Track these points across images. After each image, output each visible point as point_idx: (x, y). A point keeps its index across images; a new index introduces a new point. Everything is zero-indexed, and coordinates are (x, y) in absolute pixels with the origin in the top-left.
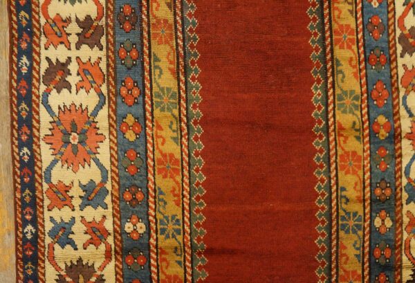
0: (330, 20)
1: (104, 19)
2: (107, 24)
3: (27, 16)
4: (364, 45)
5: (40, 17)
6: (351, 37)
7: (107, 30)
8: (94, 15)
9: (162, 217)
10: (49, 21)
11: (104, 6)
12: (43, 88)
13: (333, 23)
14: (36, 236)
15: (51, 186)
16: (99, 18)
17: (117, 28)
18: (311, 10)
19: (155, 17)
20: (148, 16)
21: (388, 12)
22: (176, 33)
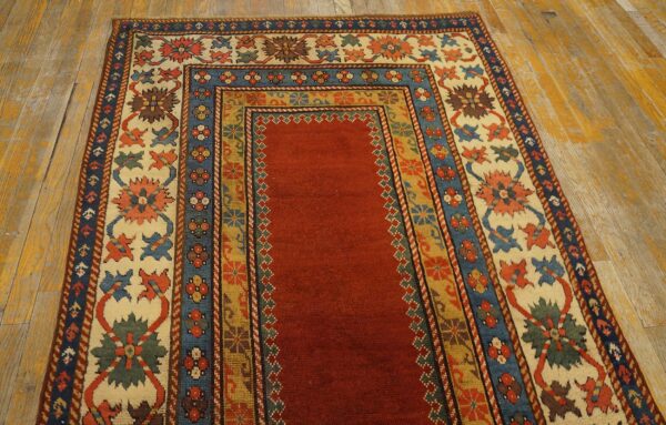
0: (451, 386)
1: (164, 405)
2: (168, 411)
3: (64, 404)
4: (500, 412)
5: (80, 405)
6: (481, 404)
7: (167, 420)
8: (152, 401)
10: (94, 410)
11: (166, 389)
13: (455, 389)
16: (158, 405)
17: (181, 417)
18: (425, 377)
19: (230, 401)
20: (221, 401)
21: (520, 368)
22: (257, 420)
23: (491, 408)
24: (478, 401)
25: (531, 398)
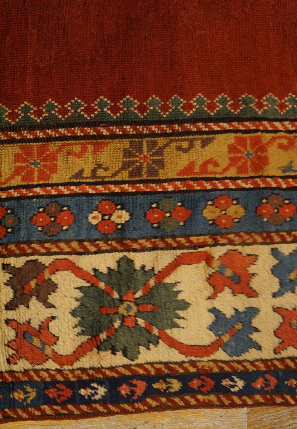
23: (29, 187)
24: (40, 171)
25: (36, 247)
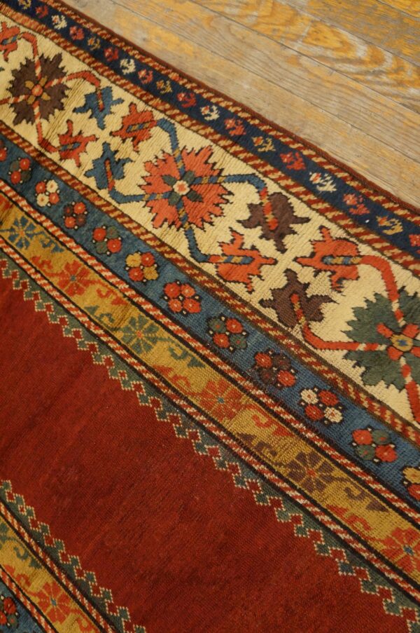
1: (300, 337)
2: (289, 336)
3: (389, 232)
5: (374, 249)
6: (49, 609)
7: (282, 330)
8: (316, 327)
9: (36, 231)
10: (359, 259)
11: (318, 352)
12: (273, 188)
13: (77, 607)
14: (118, 70)
15: (153, 123)
16: (306, 331)
17: (273, 345)
18: (109, 598)
19: (248, 406)
20: (255, 398)
22: (206, 415)
23: (39, 612)
